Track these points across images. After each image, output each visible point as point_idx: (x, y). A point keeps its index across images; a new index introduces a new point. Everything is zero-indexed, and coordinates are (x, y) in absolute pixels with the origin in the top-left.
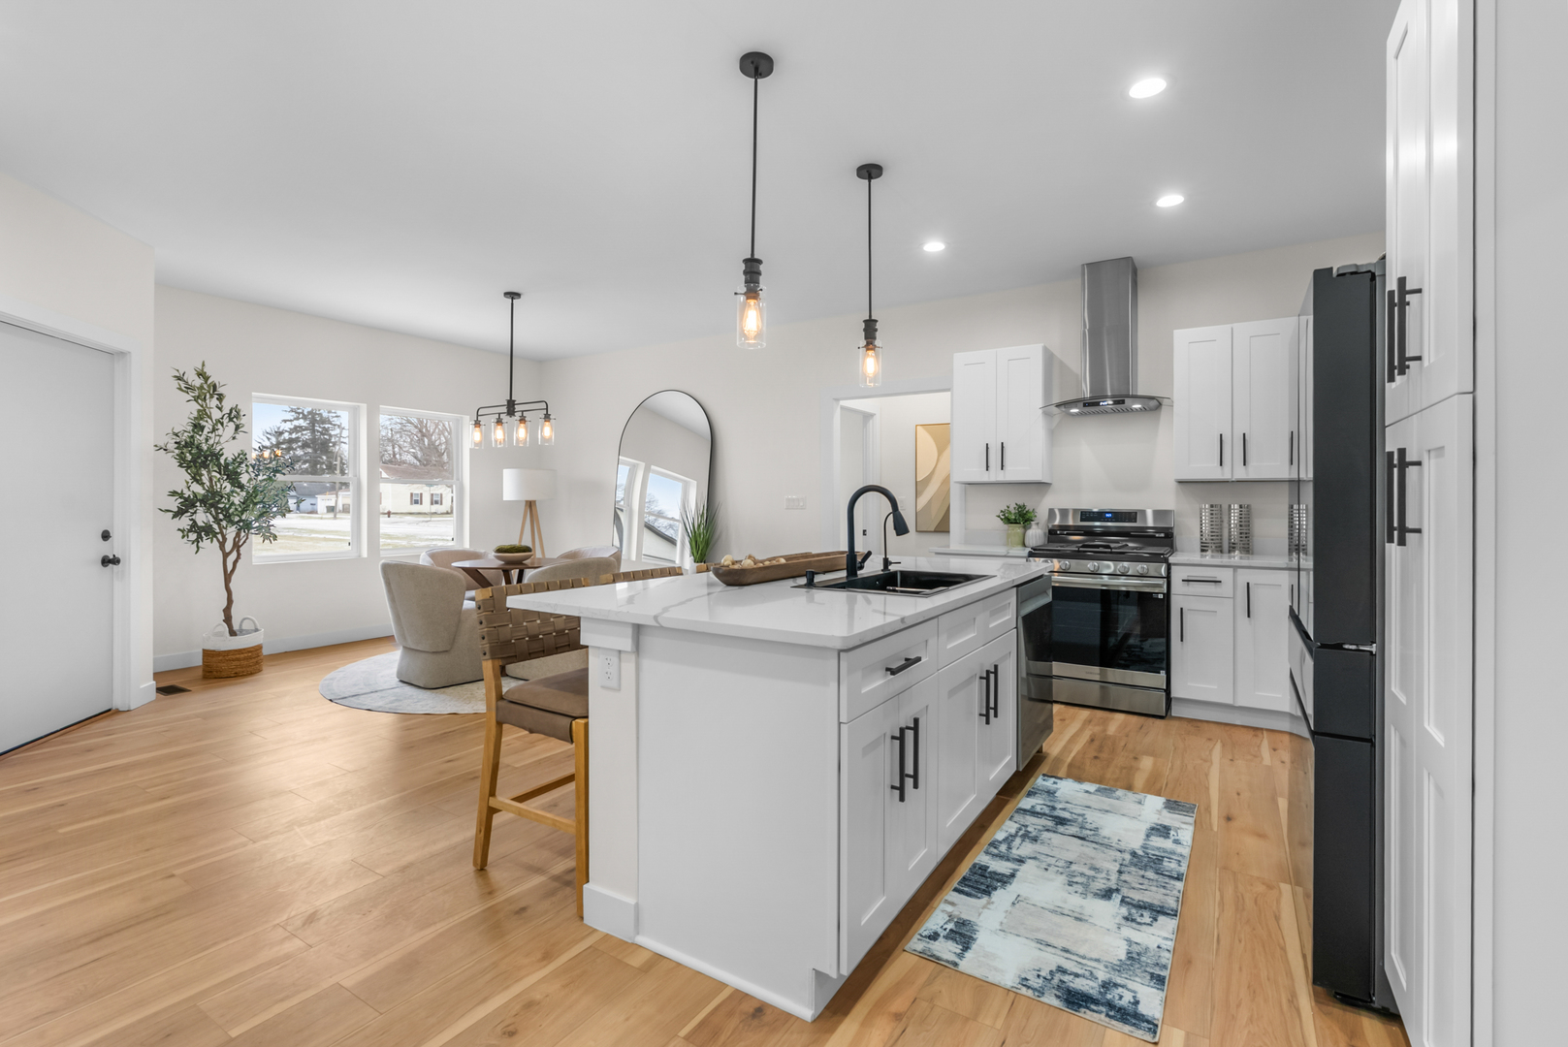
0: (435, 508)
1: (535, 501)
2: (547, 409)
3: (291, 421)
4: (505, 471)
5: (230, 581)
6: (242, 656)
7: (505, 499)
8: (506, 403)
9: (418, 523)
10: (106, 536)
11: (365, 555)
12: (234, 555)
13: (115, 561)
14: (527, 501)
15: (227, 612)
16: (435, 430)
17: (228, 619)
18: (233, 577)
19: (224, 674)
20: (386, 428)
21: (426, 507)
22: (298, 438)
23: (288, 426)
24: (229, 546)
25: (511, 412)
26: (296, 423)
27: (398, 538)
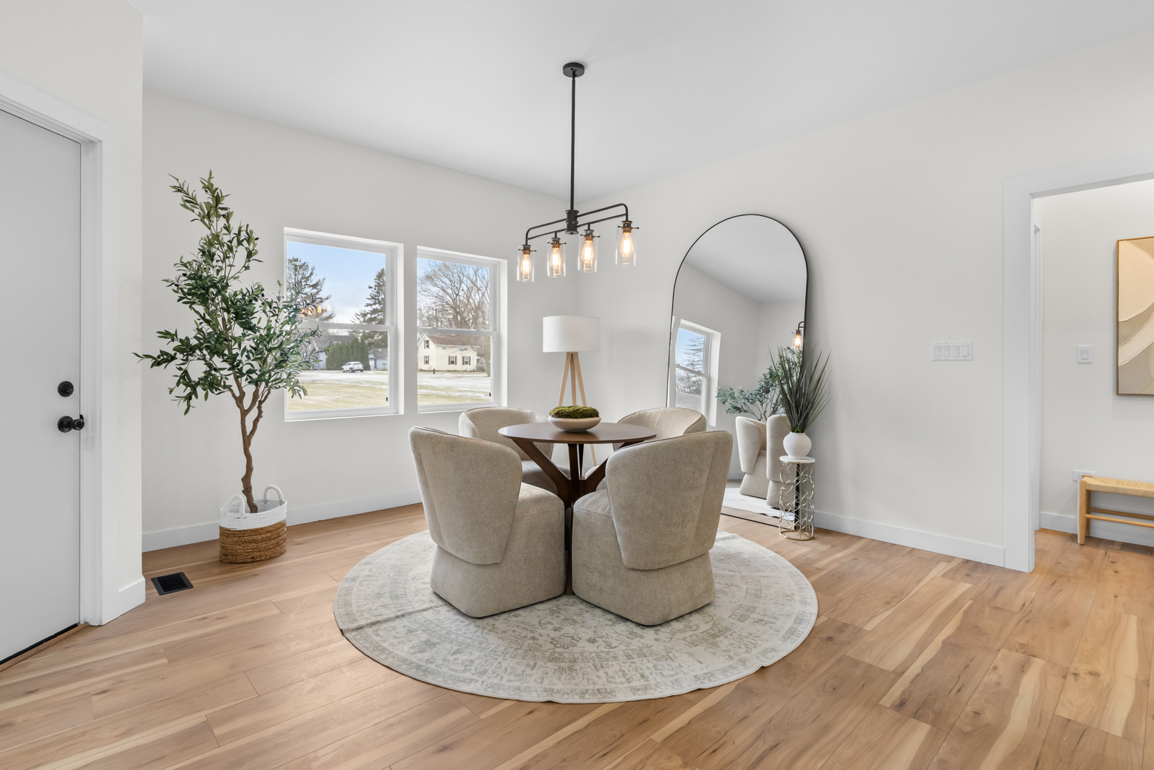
0: (466, 367)
1: (576, 353)
2: (627, 214)
3: (371, 305)
4: (545, 319)
5: (249, 445)
6: (260, 537)
7: (544, 351)
8: (565, 216)
9: (453, 378)
10: (65, 389)
11: (402, 412)
12: (254, 412)
13: (78, 424)
14: (568, 353)
15: (246, 480)
16: (465, 310)
17: (247, 490)
18: (254, 440)
19: (240, 559)
20: (433, 309)
21: (459, 366)
22: (375, 318)
23: (369, 309)
24: (247, 402)
25: (572, 227)
26: (374, 307)
27: (440, 390)
